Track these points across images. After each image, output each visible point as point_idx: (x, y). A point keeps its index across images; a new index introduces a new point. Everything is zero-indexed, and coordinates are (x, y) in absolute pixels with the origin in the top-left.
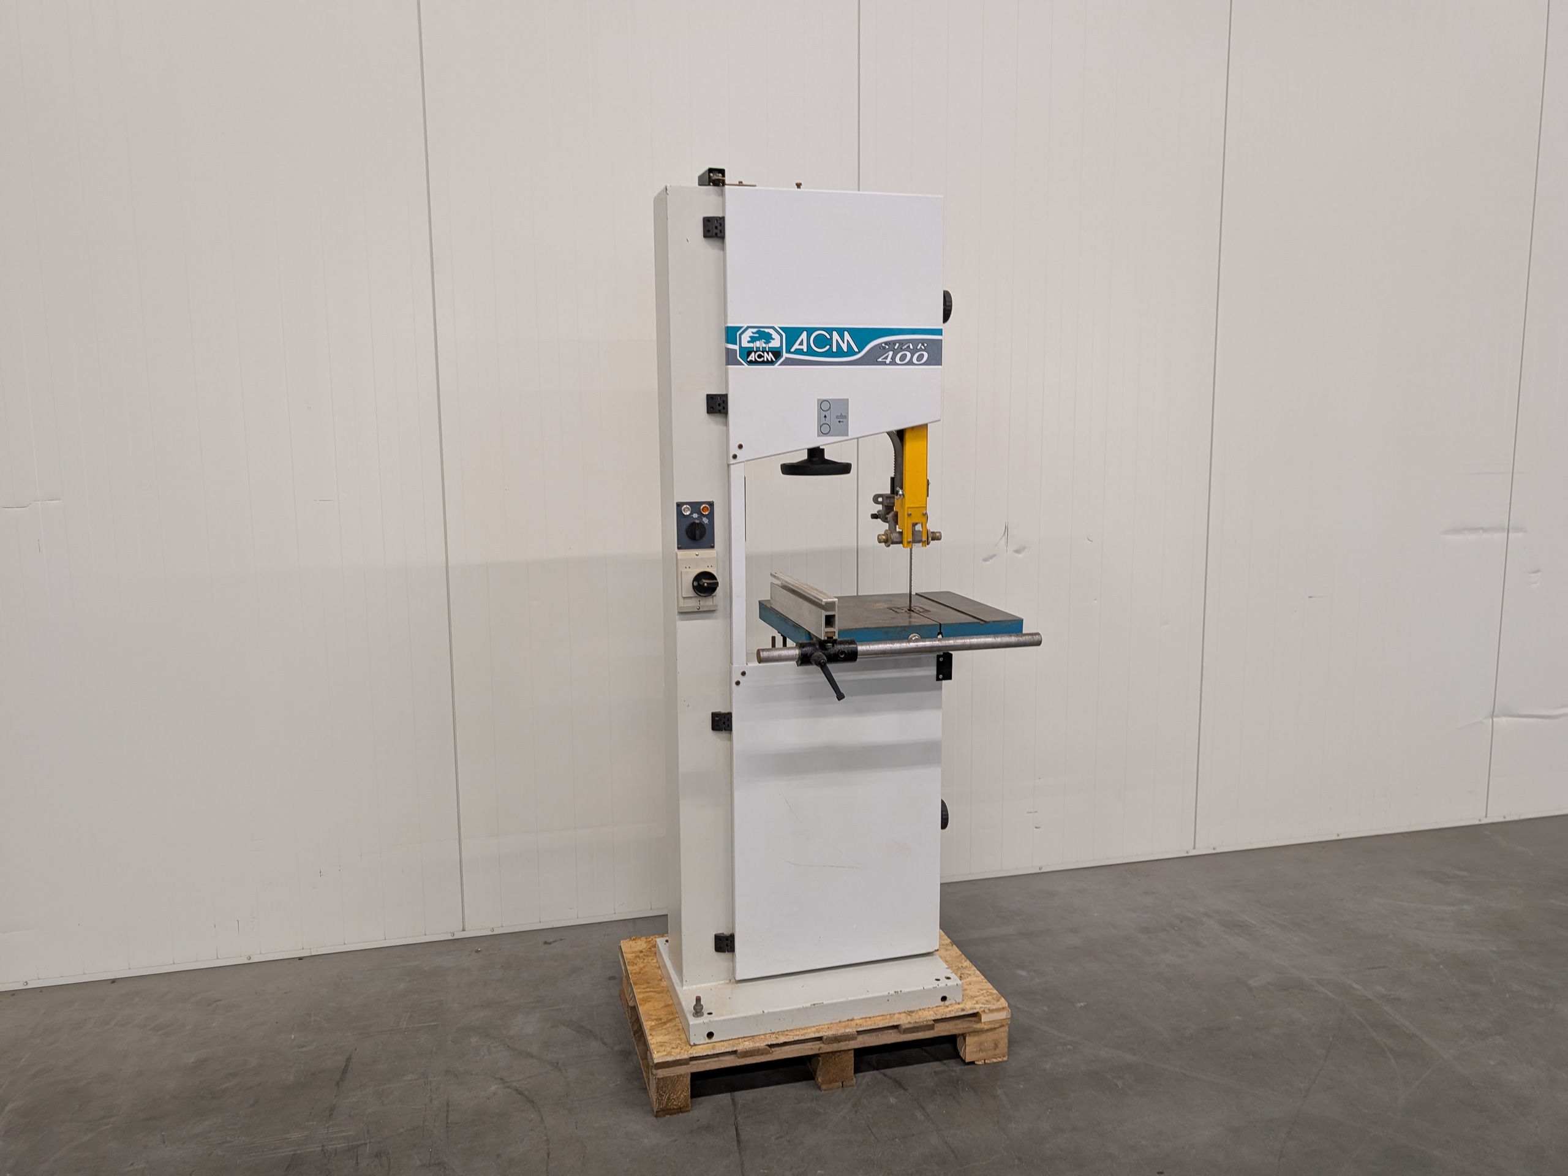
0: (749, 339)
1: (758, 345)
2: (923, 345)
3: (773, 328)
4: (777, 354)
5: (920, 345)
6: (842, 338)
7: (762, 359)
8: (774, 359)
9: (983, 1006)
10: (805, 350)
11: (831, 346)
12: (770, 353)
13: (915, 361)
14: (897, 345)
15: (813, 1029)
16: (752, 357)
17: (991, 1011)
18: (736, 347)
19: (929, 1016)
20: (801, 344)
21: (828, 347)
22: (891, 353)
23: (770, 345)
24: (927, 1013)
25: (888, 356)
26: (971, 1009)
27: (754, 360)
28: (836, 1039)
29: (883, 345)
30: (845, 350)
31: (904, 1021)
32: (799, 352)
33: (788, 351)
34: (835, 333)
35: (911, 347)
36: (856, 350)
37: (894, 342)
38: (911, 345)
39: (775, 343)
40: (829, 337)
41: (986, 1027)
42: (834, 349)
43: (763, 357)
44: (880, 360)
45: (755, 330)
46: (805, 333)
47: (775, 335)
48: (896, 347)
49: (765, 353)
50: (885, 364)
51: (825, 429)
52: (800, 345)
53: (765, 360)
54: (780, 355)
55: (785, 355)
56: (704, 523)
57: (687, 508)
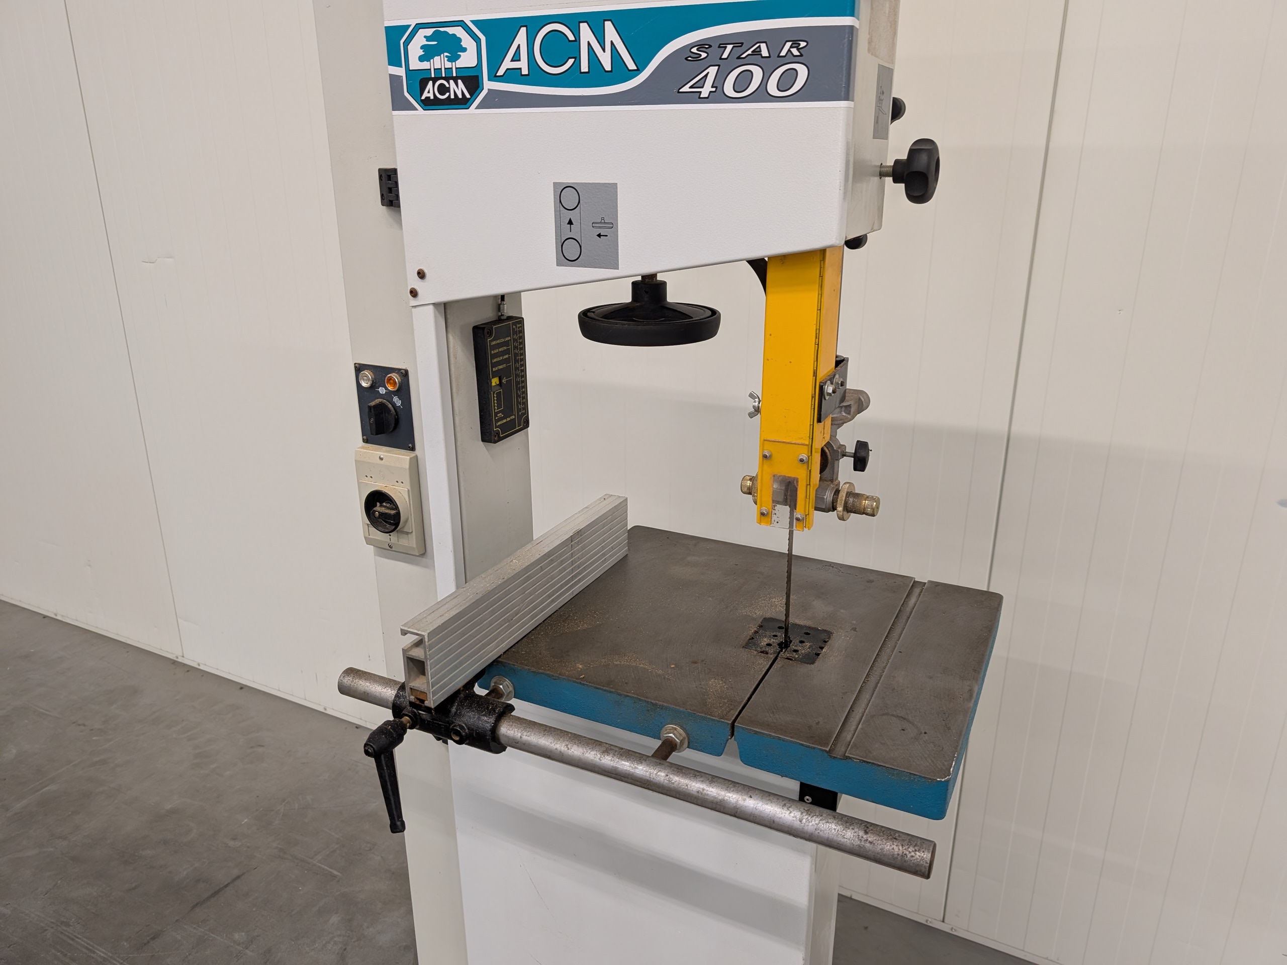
0: (421, 53)
1: (438, 66)
2: (795, 44)
3: (461, 24)
4: (473, 82)
5: (789, 44)
6: (601, 39)
7: (447, 94)
8: (468, 96)
10: (525, 71)
11: (577, 58)
12: (460, 81)
13: (772, 89)
14: (729, 47)
16: (430, 91)
18: (400, 72)
20: (516, 58)
21: (571, 61)
22: (713, 71)
23: (460, 63)
25: (706, 76)
27: (432, 98)
29: (694, 50)
30: (608, 67)
32: (513, 76)
33: (494, 77)
34: (584, 27)
35: (765, 53)
36: (631, 66)
37: (722, 42)
38: (763, 46)
39: (468, 60)
40: (571, 38)
42: (584, 68)
43: (448, 90)
44: (686, 89)
45: (429, 32)
46: (523, 30)
47: (467, 42)
48: (725, 56)
49: (452, 82)
50: (698, 99)
51: (571, 249)
52: (512, 60)
53: (452, 97)
54: (478, 87)
55: (488, 85)
56: (394, 405)
57: (367, 376)
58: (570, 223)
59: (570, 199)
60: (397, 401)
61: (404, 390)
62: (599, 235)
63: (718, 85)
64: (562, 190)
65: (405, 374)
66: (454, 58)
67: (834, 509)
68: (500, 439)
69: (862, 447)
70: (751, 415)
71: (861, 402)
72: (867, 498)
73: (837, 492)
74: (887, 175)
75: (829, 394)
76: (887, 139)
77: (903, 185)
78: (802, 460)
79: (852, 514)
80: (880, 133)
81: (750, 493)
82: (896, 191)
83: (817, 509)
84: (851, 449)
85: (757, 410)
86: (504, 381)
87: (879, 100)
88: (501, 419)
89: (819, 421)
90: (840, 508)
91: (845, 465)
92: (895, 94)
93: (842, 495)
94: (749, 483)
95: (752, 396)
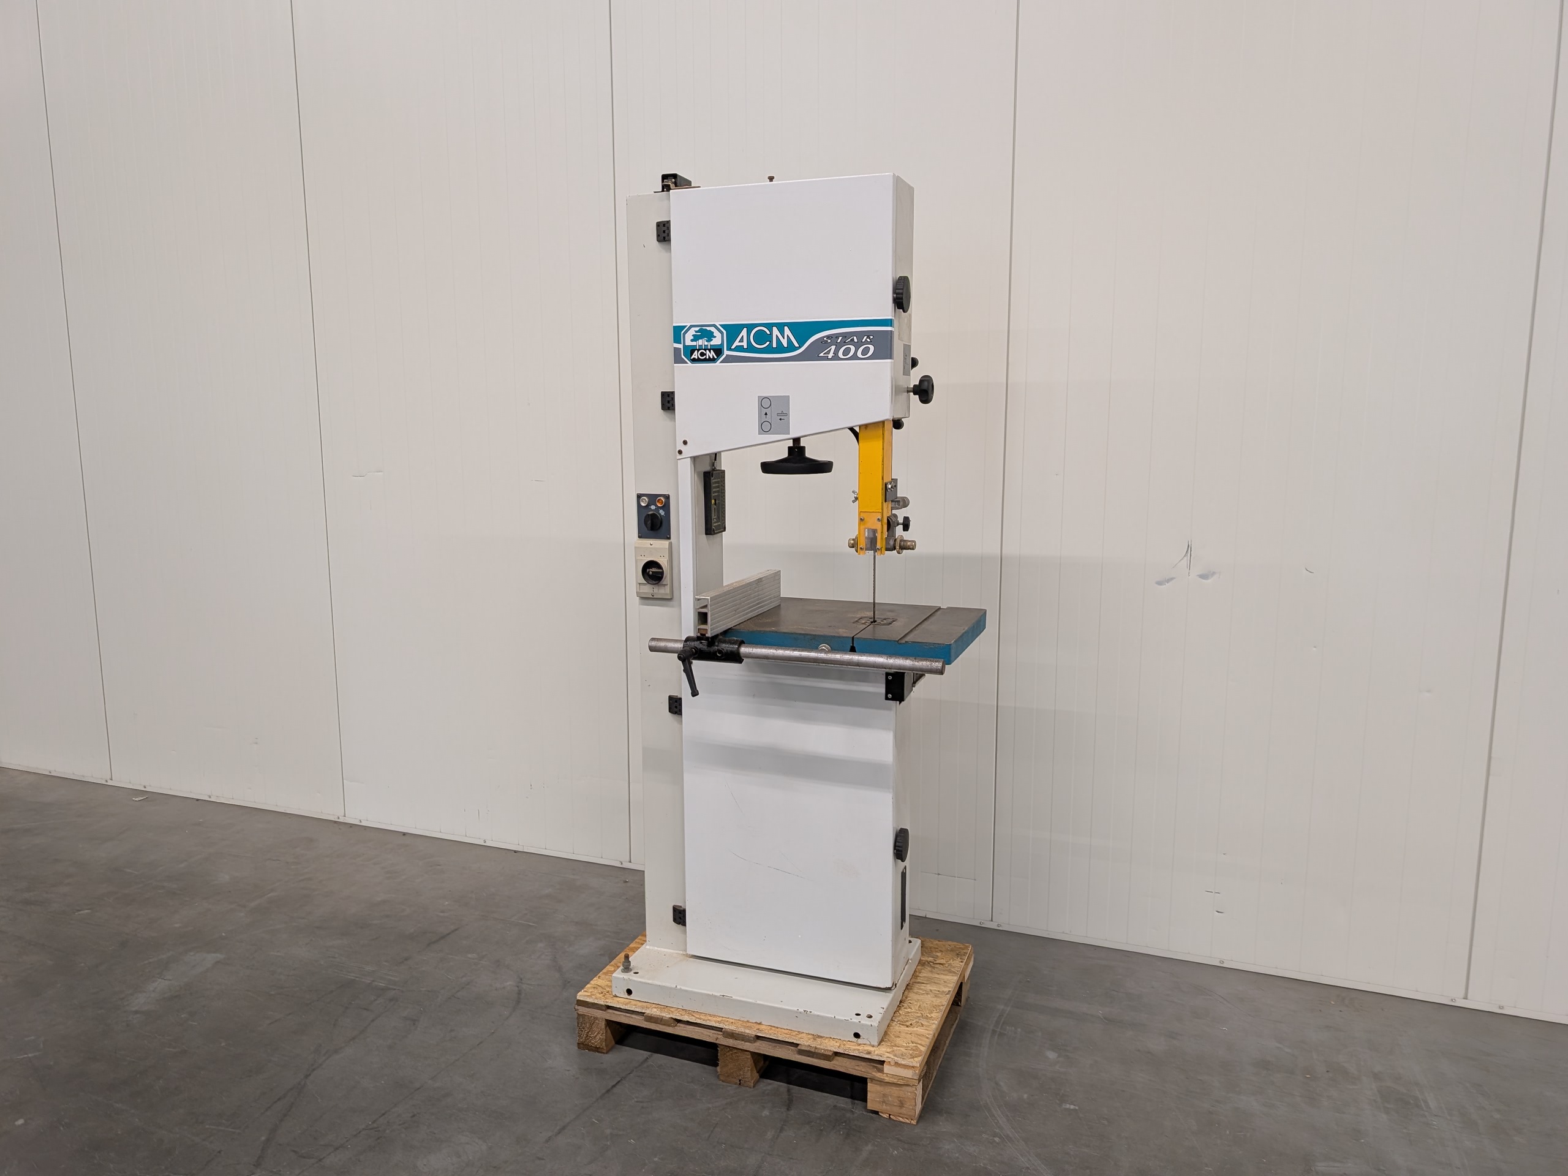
0: (692, 338)
1: (700, 344)
2: (868, 337)
3: (714, 326)
4: (718, 351)
5: (866, 337)
6: (782, 333)
7: (705, 357)
8: (716, 357)
9: (893, 1057)
10: (745, 347)
11: (771, 342)
12: (712, 351)
13: (859, 354)
14: (840, 338)
15: (719, 1019)
16: (695, 355)
17: (897, 1064)
18: (681, 346)
19: (833, 1046)
20: (741, 340)
21: (768, 343)
22: (833, 347)
23: (712, 343)
24: (832, 1043)
25: (830, 349)
26: (877, 1055)
27: (696, 358)
28: (732, 1035)
29: (825, 339)
30: (786, 346)
31: (805, 1042)
32: (739, 349)
33: (729, 349)
34: (775, 329)
35: (856, 340)
36: (797, 345)
37: (837, 336)
38: (855, 338)
39: (716, 341)
40: (769, 333)
41: (887, 1079)
42: (774, 345)
43: (705, 354)
44: (821, 355)
45: (697, 329)
46: (745, 329)
47: (716, 333)
48: (839, 341)
49: (707, 351)
50: (828, 359)
51: (766, 426)
52: (739, 342)
53: (707, 358)
54: (721, 353)
55: (726, 352)
56: (660, 514)
57: (645, 499)
58: (766, 414)
59: (766, 403)
60: (662, 512)
61: (666, 507)
62: (780, 419)
63: (836, 353)
64: (762, 399)
65: (667, 497)
66: (709, 340)
67: (894, 548)
68: (715, 534)
69: (906, 519)
70: (854, 502)
71: (904, 503)
72: (910, 541)
73: (895, 540)
74: (910, 392)
75: (889, 489)
76: (910, 375)
77: (918, 396)
78: (878, 519)
79: (904, 551)
80: (906, 373)
81: (853, 547)
83: (886, 550)
84: (901, 520)
85: (856, 499)
86: (717, 502)
87: (905, 359)
88: (716, 523)
89: (886, 501)
90: (897, 547)
93: (898, 541)
94: (852, 542)
95: (854, 492)
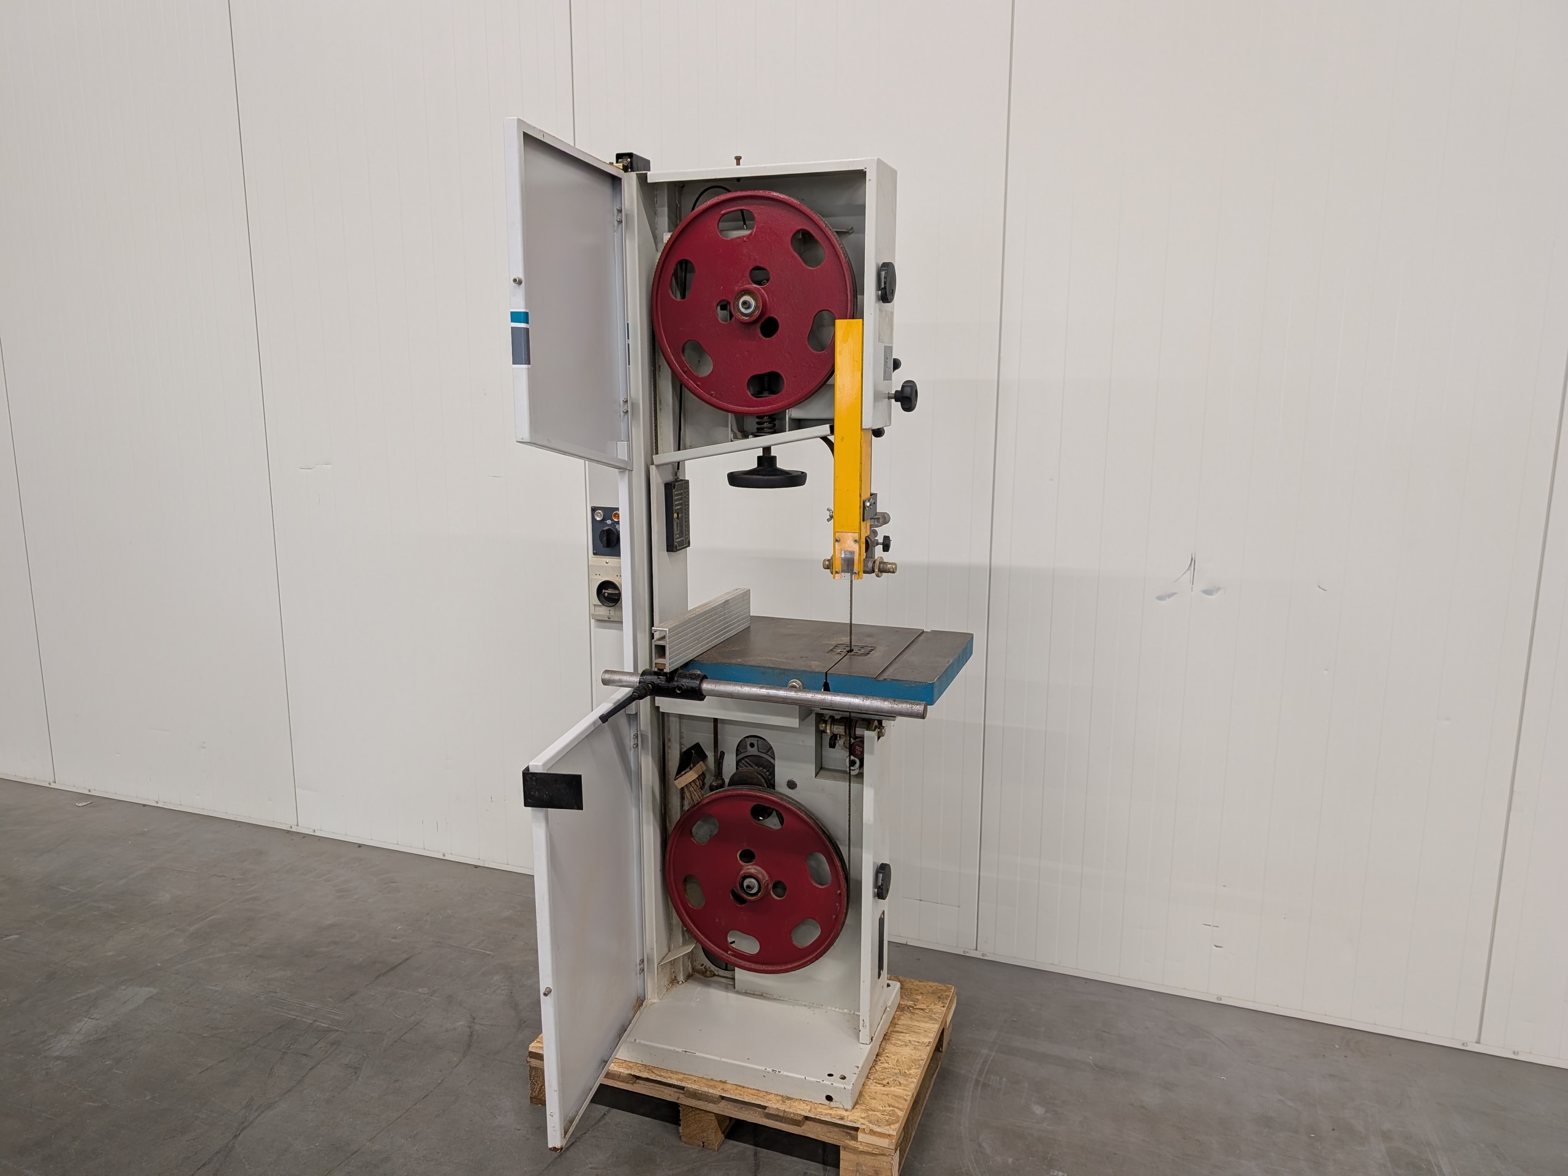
9: (867, 1123)
15: (681, 1077)
17: (872, 1132)
19: (802, 1110)
24: (803, 1106)
26: (851, 1121)
28: (695, 1095)
31: (773, 1104)
41: (861, 1148)
56: (616, 530)
57: (600, 513)
60: (613, 527)
67: (873, 571)
68: (677, 550)
69: (886, 538)
70: (828, 520)
71: (884, 519)
72: (890, 564)
73: (874, 562)
74: (892, 398)
75: (868, 507)
76: (891, 380)
77: (899, 403)
78: (856, 541)
79: (884, 574)
80: (887, 377)
81: (828, 568)
82: (897, 406)
83: (864, 573)
84: (881, 540)
85: (832, 517)
86: (680, 516)
87: (886, 362)
88: (678, 538)
89: (863, 520)
90: (876, 570)
91: (879, 549)
92: (894, 357)
93: (877, 563)
94: (827, 563)
95: (828, 510)
